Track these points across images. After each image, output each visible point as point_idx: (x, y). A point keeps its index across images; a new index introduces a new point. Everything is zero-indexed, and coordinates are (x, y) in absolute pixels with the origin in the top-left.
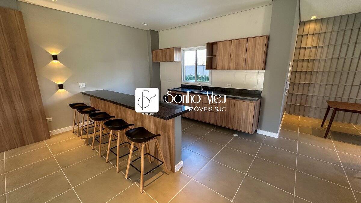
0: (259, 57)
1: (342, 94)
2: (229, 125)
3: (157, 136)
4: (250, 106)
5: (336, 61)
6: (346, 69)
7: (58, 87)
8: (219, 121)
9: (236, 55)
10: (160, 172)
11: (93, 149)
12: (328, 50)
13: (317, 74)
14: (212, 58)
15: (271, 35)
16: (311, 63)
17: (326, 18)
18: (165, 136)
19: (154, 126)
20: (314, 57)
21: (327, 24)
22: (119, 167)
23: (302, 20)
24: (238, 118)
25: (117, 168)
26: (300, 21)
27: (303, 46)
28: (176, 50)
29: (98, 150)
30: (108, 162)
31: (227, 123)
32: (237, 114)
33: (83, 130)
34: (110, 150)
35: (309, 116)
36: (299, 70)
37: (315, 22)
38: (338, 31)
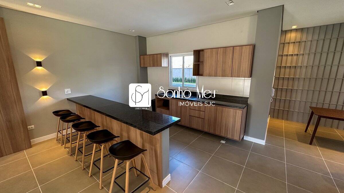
0: (246, 65)
1: (323, 100)
2: (217, 132)
3: (144, 152)
4: (237, 114)
5: (317, 68)
6: (326, 76)
7: (42, 94)
8: (207, 128)
9: (223, 62)
10: (147, 188)
11: (76, 160)
12: (308, 58)
13: (299, 81)
14: (199, 65)
15: (256, 45)
16: (293, 70)
17: (306, 28)
18: (152, 149)
19: (141, 138)
20: (296, 64)
21: (307, 34)
22: (102, 182)
23: (283, 30)
24: (226, 125)
25: (100, 183)
26: (282, 30)
27: (285, 53)
28: (164, 56)
29: (81, 161)
30: (91, 176)
31: (215, 130)
32: (224, 121)
33: (67, 138)
34: (94, 163)
35: (292, 120)
36: (282, 76)
37: (296, 31)
38: (318, 40)
